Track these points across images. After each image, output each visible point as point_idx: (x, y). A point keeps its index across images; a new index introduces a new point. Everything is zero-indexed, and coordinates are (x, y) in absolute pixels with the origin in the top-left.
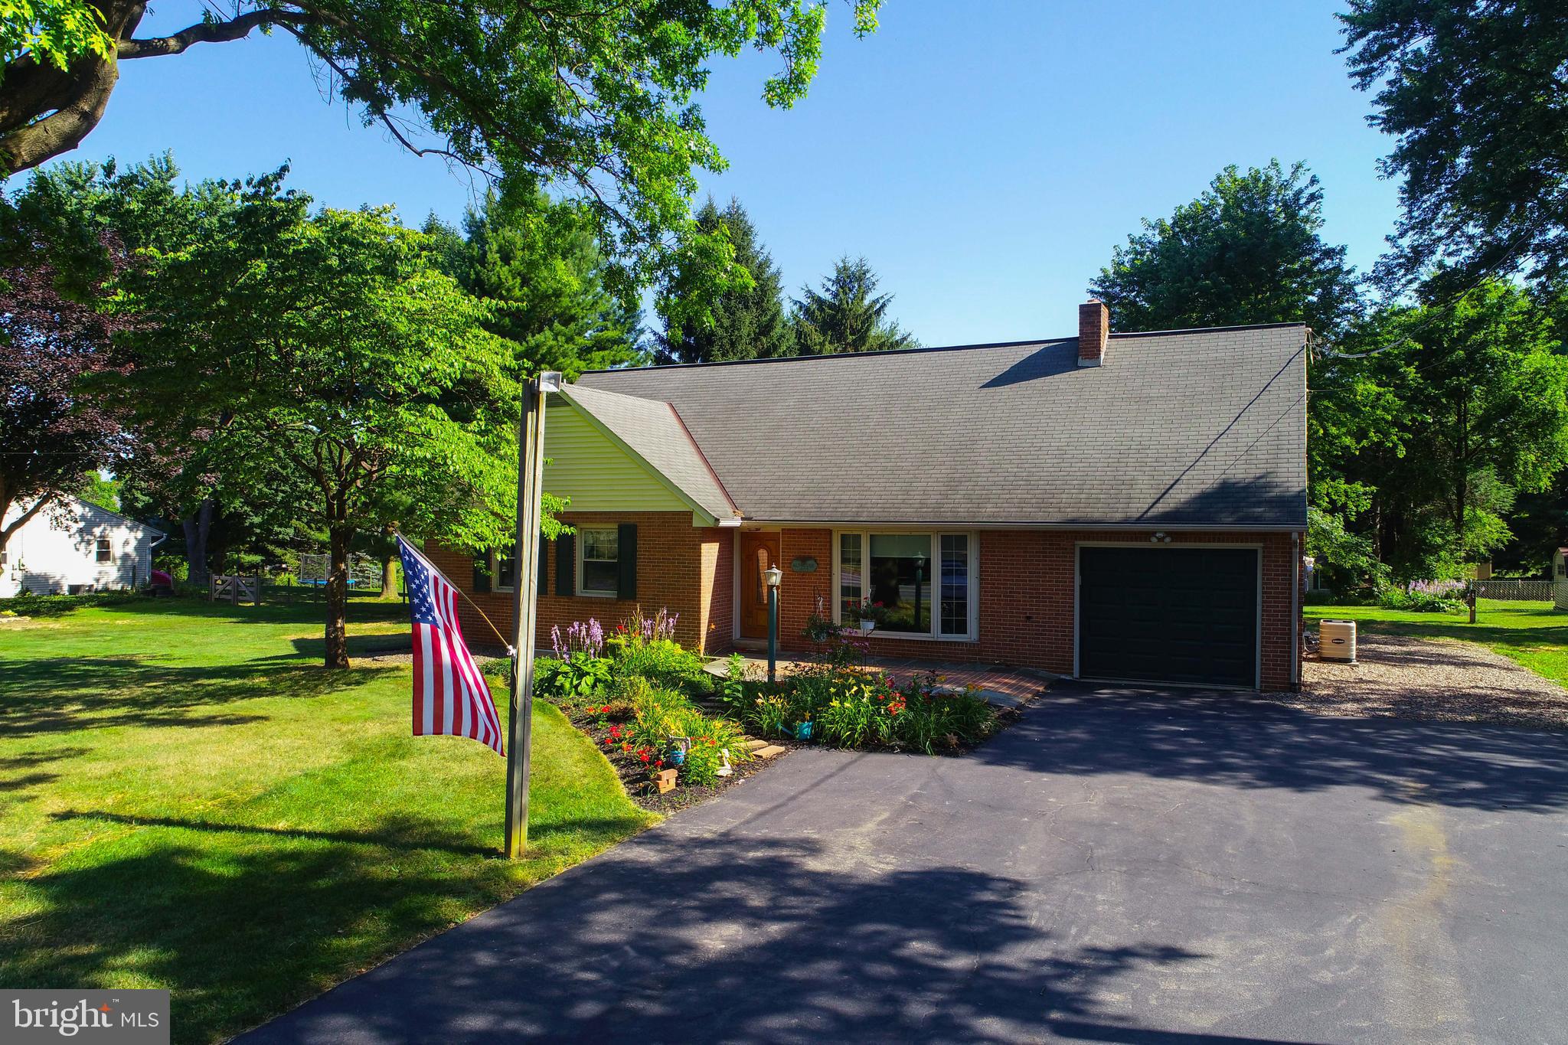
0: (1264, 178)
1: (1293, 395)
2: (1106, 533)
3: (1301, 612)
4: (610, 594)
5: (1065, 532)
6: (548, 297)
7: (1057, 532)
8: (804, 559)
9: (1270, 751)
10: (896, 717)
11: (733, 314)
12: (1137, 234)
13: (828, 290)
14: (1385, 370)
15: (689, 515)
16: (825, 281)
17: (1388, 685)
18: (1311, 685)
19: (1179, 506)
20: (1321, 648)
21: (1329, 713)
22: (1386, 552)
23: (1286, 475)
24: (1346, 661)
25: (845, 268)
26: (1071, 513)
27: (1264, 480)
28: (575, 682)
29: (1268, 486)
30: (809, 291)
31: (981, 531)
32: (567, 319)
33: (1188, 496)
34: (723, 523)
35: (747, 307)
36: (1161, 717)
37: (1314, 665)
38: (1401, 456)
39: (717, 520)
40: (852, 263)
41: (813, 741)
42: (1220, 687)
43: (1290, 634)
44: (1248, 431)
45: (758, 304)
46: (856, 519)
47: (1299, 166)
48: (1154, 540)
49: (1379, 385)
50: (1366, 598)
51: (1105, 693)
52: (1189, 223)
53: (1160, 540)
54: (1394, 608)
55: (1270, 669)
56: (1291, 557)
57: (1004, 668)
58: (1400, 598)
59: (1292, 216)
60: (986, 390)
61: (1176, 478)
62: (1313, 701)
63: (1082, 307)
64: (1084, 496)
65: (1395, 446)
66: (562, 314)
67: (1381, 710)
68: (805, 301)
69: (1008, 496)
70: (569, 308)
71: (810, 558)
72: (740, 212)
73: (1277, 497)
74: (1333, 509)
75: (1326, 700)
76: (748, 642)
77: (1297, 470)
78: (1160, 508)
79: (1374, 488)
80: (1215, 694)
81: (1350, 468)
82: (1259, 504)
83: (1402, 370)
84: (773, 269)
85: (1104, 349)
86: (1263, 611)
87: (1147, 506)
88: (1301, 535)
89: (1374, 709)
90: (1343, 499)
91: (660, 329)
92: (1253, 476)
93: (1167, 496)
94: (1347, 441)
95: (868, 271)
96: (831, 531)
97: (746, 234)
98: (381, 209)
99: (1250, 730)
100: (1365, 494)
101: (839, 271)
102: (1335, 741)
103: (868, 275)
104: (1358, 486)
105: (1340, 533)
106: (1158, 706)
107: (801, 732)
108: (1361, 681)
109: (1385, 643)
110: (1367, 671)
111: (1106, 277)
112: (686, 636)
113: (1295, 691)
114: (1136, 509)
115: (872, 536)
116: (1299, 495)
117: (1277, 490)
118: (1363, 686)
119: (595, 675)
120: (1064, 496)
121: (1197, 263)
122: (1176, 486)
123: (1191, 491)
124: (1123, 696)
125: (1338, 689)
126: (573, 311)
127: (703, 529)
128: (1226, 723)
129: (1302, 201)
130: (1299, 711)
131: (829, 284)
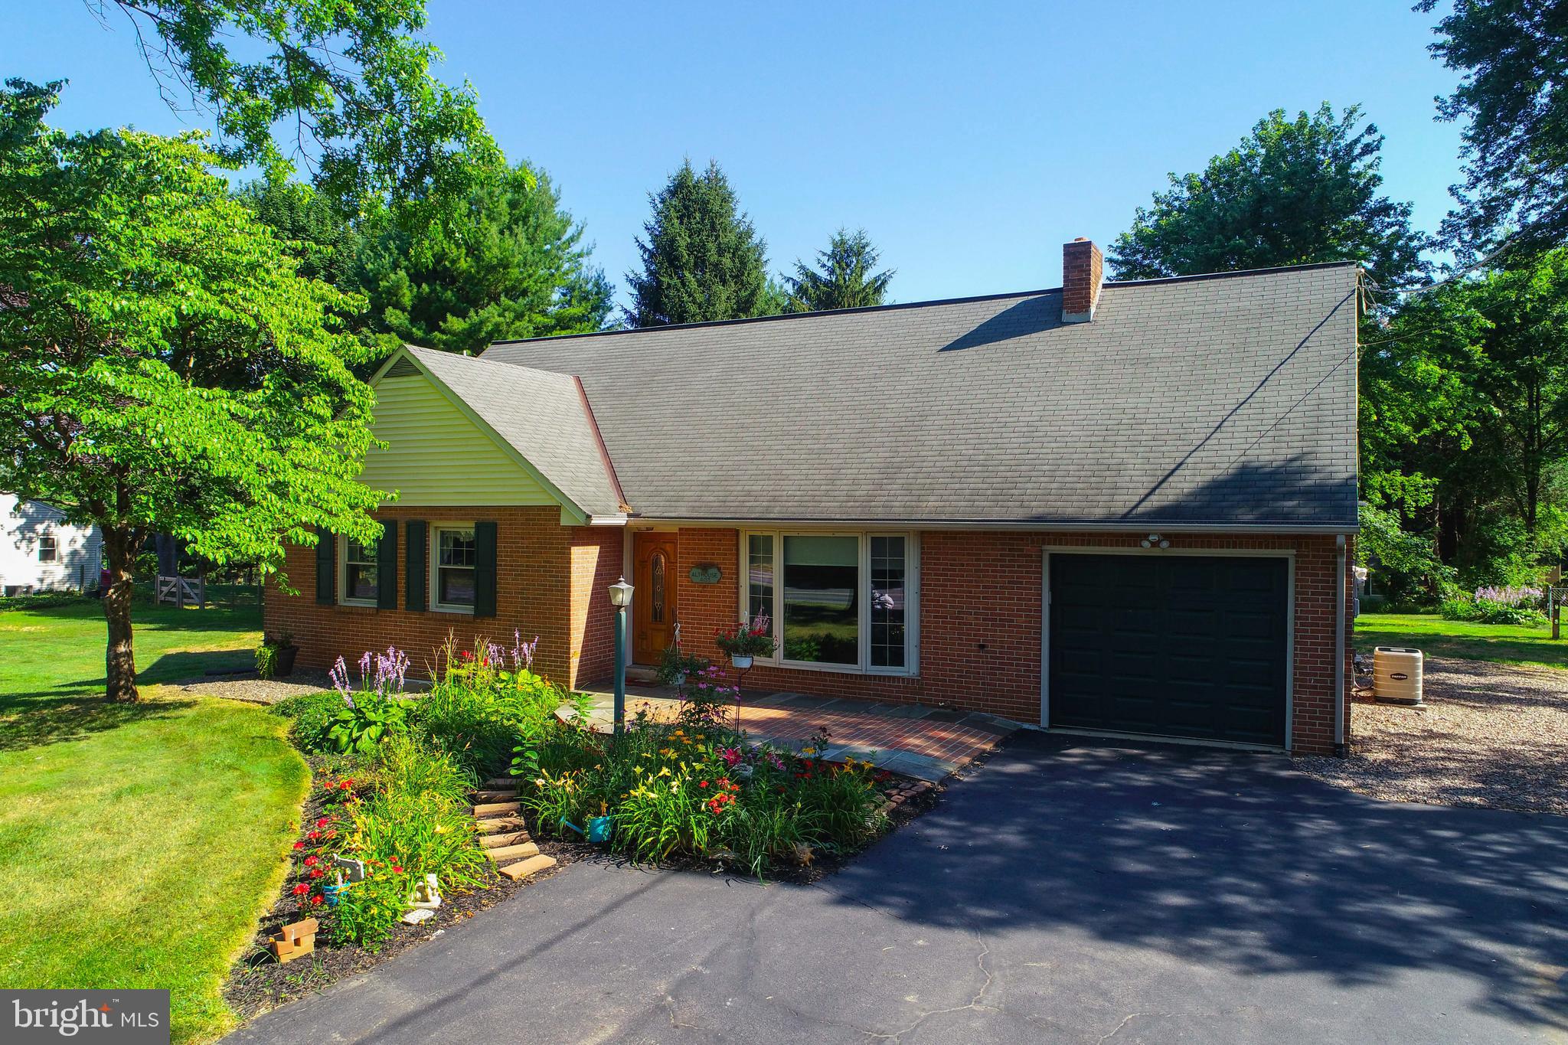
0: (1311, 123)
1: (1340, 351)
2: (1083, 534)
3: (1350, 624)
4: (468, 610)
5: (1030, 534)
6: (494, 268)
7: (1018, 533)
8: (705, 567)
9: (1300, 877)
10: (721, 817)
11: (709, 289)
12: (1162, 193)
13: (824, 266)
14: (1447, 350)
15: (557, 509)
16: (820, 256)
17: (1469, 741)
18: (1364, 741)
19: (1181, 498)
20: (1376, 685)
21: (1389, 797)
22: (1447, 554)
23: (1328, 456)
24: (1409, 702)
25: (843, 242)
26: (1037, 509)
27: (1298, 463)
28: (355, 735)
29: (1304, 471)
30: (802, 267)
31: (922, 532)
32: (516, 292)
33: (1194, 485)
34: (596, 521)
35: (724, 282)
36: (1141, 801)
37: (1367, 708)
38: (1465, 448)
39: (589, 517)
40: (850, 235)
41: (602, 849)
42: (1235, 746)
43: (1333, 675)
44: (1278, 398)
45: (737, 278)
46: (768, 516)
47: (1351, 113)
48: (1146, 544)
49: (1441, 367)
50: (1424, 604)
51: (1075, 754)
52: (1224, 175)
53: (1154, 544)
54: (1459, 618)
55: (1305, 724)
56: (1335, 569)
57: (950, 714)
58: (1466, 607)
59: (1343, 169)
60: (946, 354)
61: (1179, 460)
62: (1367, 772)
63: (1066, 246)
64: (1055, 485)
65: (1460, 435)
66: (514, 288)
67: (1467, 792)
68: (798, 277)
69: (957, 486)
70: (521, 281)
71: (712, 565)
72: (720, 176)
73: (1315, 485)
74: (1388, 505)
75: (1382, 771)
76: (639, 671)
77: (1345, 449)
78: (1155, 501)
79: (1435, 479)
80: (1226, 758)
81: (1406, 458)
82: (1290, 495)
83: (1466, 349)
84: (756, 239)
85: (1095, 301)
86: (1296, 643)
87: (1137, 498)
88: (1349, 537)
89: (1457, 791)
90: (1400, 493)
91: (631, 306)
92: (1282, 457)
93: (1164, 485)
94: (1406, 429)
95: (867, 245)
96: (738, 531)
97: (724, 200)
98: (189, 133)
99: (1272, 830)
100: (1425, 487)
101: (835, 245)
102: (1400, 857)
103: (867, 249)
104: (1417, 478)
105: (1395, 532)
106: (1142, 780)
107: (594, 828)
108: (1431, 735)
109: (1457, 671)
110: (1439, 716)
111: (1125, 242)
112: (550, 665)
113: (1340, 756)
114: (1122, 503)
115: (785, 538)
116: (1346, 484)
117: (1316, 476)
118: (1436, 744)
119: (384, 724)
120: (1029, 485)
121: (1230, 220)
122: (1178, 472)
123: (1198, 479)
124: (1097, 760)
125: (1400, 750)
126: (525, 284)
127: (573, 528)
128: (1236, 815)
129: (1357, 151)
130: (1344, 792)
131: (825, 259)
